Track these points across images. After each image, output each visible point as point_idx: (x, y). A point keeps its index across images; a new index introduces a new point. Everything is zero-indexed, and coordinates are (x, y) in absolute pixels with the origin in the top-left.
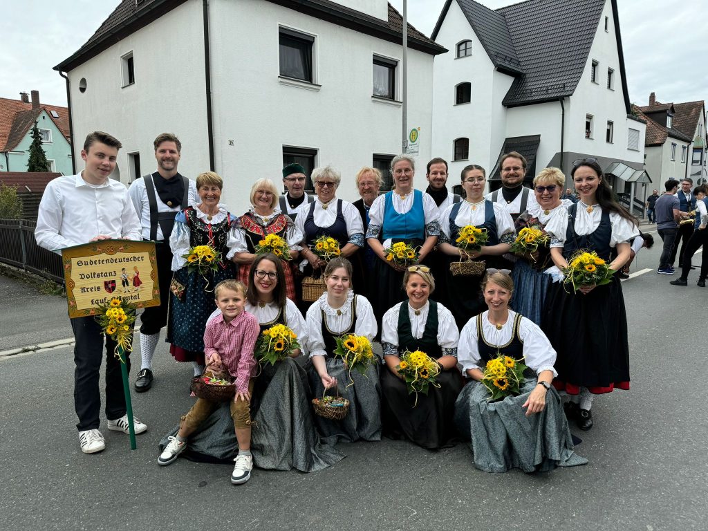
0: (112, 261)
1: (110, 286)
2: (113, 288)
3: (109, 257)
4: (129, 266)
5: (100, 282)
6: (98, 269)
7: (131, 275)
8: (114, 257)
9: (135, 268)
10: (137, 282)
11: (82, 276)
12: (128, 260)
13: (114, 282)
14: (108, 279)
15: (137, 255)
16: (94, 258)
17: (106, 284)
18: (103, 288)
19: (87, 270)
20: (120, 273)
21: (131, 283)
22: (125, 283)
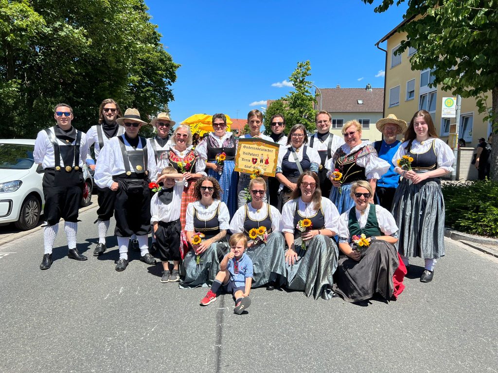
0: (258, 149)
1: (254, 161)
2: (256, 162)
3: (257, 147)
4: (265, 153)
5: (250, 158)
6: (251, 151)
7: (265, 158)
8: (260, 147)
9: (268, 155)
10: (267, 162)
11: (244, 153)
12: (265, 151)
13: (256, 159)
14: (255, 157)
15: (270, 149)
16: (251, 146)
17: (253, 159)
18: (251, 161)
19: (247, 151)
20: (260, 156)
21: (264, 162)
22: (261, 161)
